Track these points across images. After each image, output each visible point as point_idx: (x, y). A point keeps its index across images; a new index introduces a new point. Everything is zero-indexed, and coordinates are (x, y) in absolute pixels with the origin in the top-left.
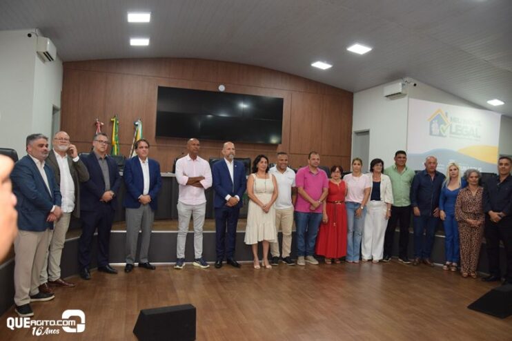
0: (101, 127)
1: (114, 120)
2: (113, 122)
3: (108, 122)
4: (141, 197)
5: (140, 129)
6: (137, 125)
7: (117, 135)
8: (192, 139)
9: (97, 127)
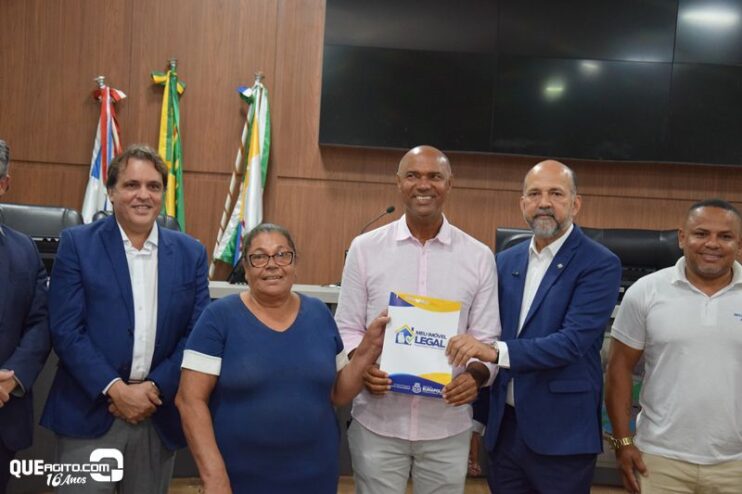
0: (116, 105)
1: (165, 78)
2: (160, 87)
3: (143, 89)
4: (115, 386)
5: (260, 115)
6: (250, 100)
7: (176, 138)
8: (416, 150)
9: (100, 106)
